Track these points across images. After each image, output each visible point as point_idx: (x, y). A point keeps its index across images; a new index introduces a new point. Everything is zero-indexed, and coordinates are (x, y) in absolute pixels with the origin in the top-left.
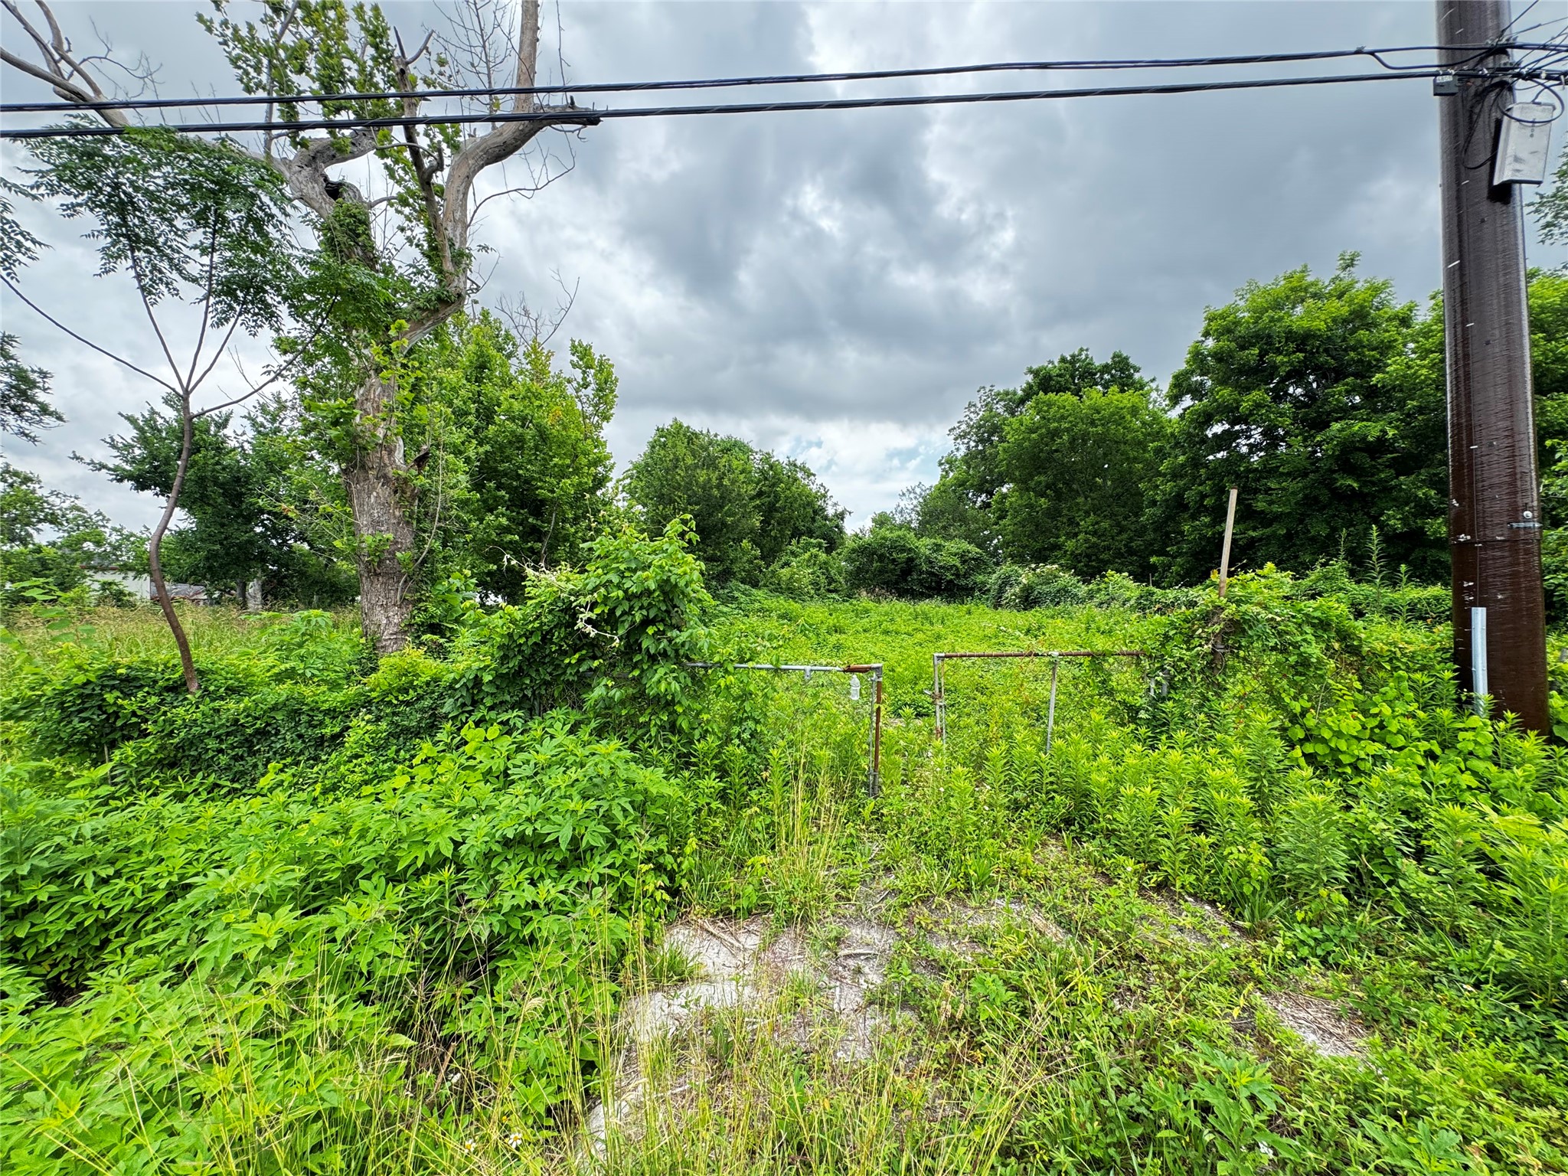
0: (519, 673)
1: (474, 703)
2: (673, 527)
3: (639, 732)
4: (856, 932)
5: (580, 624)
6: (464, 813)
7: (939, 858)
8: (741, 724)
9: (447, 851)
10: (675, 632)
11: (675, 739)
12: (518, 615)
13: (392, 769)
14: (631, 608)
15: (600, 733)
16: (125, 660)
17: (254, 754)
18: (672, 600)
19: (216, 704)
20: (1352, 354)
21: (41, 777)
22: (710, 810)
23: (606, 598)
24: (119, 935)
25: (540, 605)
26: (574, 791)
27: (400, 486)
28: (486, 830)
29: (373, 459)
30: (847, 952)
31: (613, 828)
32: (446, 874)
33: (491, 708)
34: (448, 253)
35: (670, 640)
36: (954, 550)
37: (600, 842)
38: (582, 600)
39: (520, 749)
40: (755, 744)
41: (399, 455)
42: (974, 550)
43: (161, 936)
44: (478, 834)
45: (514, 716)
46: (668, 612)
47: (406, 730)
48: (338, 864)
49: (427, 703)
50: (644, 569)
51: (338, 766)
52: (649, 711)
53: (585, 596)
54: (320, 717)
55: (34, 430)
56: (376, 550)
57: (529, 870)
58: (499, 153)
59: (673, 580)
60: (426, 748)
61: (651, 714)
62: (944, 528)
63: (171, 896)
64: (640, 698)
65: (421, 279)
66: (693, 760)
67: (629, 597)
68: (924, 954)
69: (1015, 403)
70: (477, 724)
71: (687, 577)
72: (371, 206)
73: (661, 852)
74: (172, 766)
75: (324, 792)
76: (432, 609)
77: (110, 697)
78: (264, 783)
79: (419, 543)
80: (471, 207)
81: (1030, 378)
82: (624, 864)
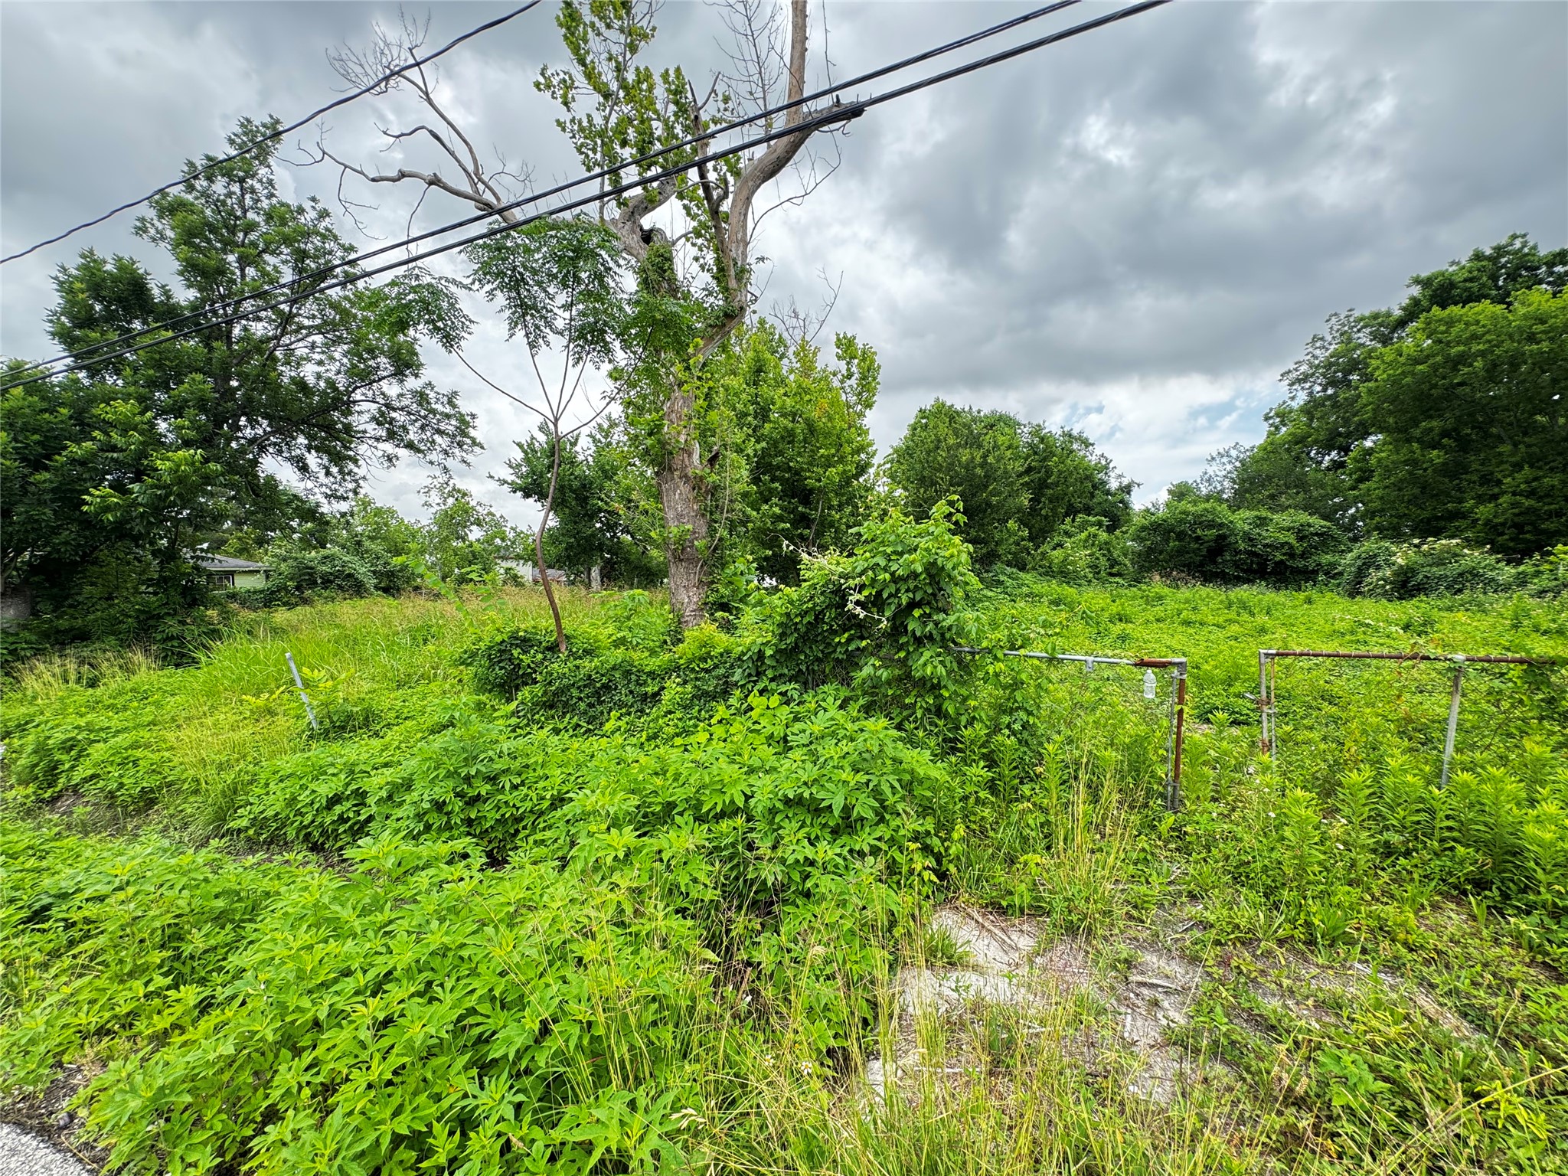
0: (795, 649)
1: (758, 674)
2: (940, 509)
3: (905, 713)
4: (1150, 959)
5: (850, 606)
6: (751, 771)
7: (1266, 895)
8: (1011, 714)
9: (740, 802)
10: (942, 616)
11: (941, 723)
12: (795, 596)
13: (696, 726)
14: (898, 590)
15: (868, 710)
16: (525, 626)
17: (601, 703)
18: (938, 583)
19: (578, 662)
21: (480, 707)
22: (978, 799)
23: (874, 581)
24: (525, 828)
25: (814, 587)
26: (845, 763)
27: (697, 483)
28: (771, 788)
29: (677, 463)
30: (1139, 978)
31: (882, 802)
32: (740, 821)
33: (772, 680)
34: (732, 273)
35: (936, 624)
36: (1286, 524)
37: (870, 815)
38: (851, 583)
39: (796, 719)
40: (1026, 735)
41: (696, 457)
42: (1317, 523)
43: (548, 834)
44: (764, 792)
45: (792, 688)
46: (934, 595)
47: (706, 693)
48: (659, 799)
49: (721, 671)
50: (910, 552)
51: (657, 718)
52: (914, 693)
53: (854, 578)
54: (644, 677)
55: (469, 458)
56: (680, 540)
57: (806, 829)
58: (772, 169)
59: (939, 562)
60: (721, 711)
61: (917, 696)
62: (1272, 497)
63: (553, 807)
64: (905, 678)
65: (712, 299)
66: (959, 746)
67: (895, 579)
68: (1247, 1005)
69: (1387, 329)
70: (761, 692)
71: (955, 560)
72: (674, 243)
73: (928, 833)
74: (551, 707)
75: (648, 740)
76: (722, 590)
77: (515, 653)
78: (609, 726)
79: (712, 532)
80: (750, 225)
81: (1416, 291)
82: (892, 839)
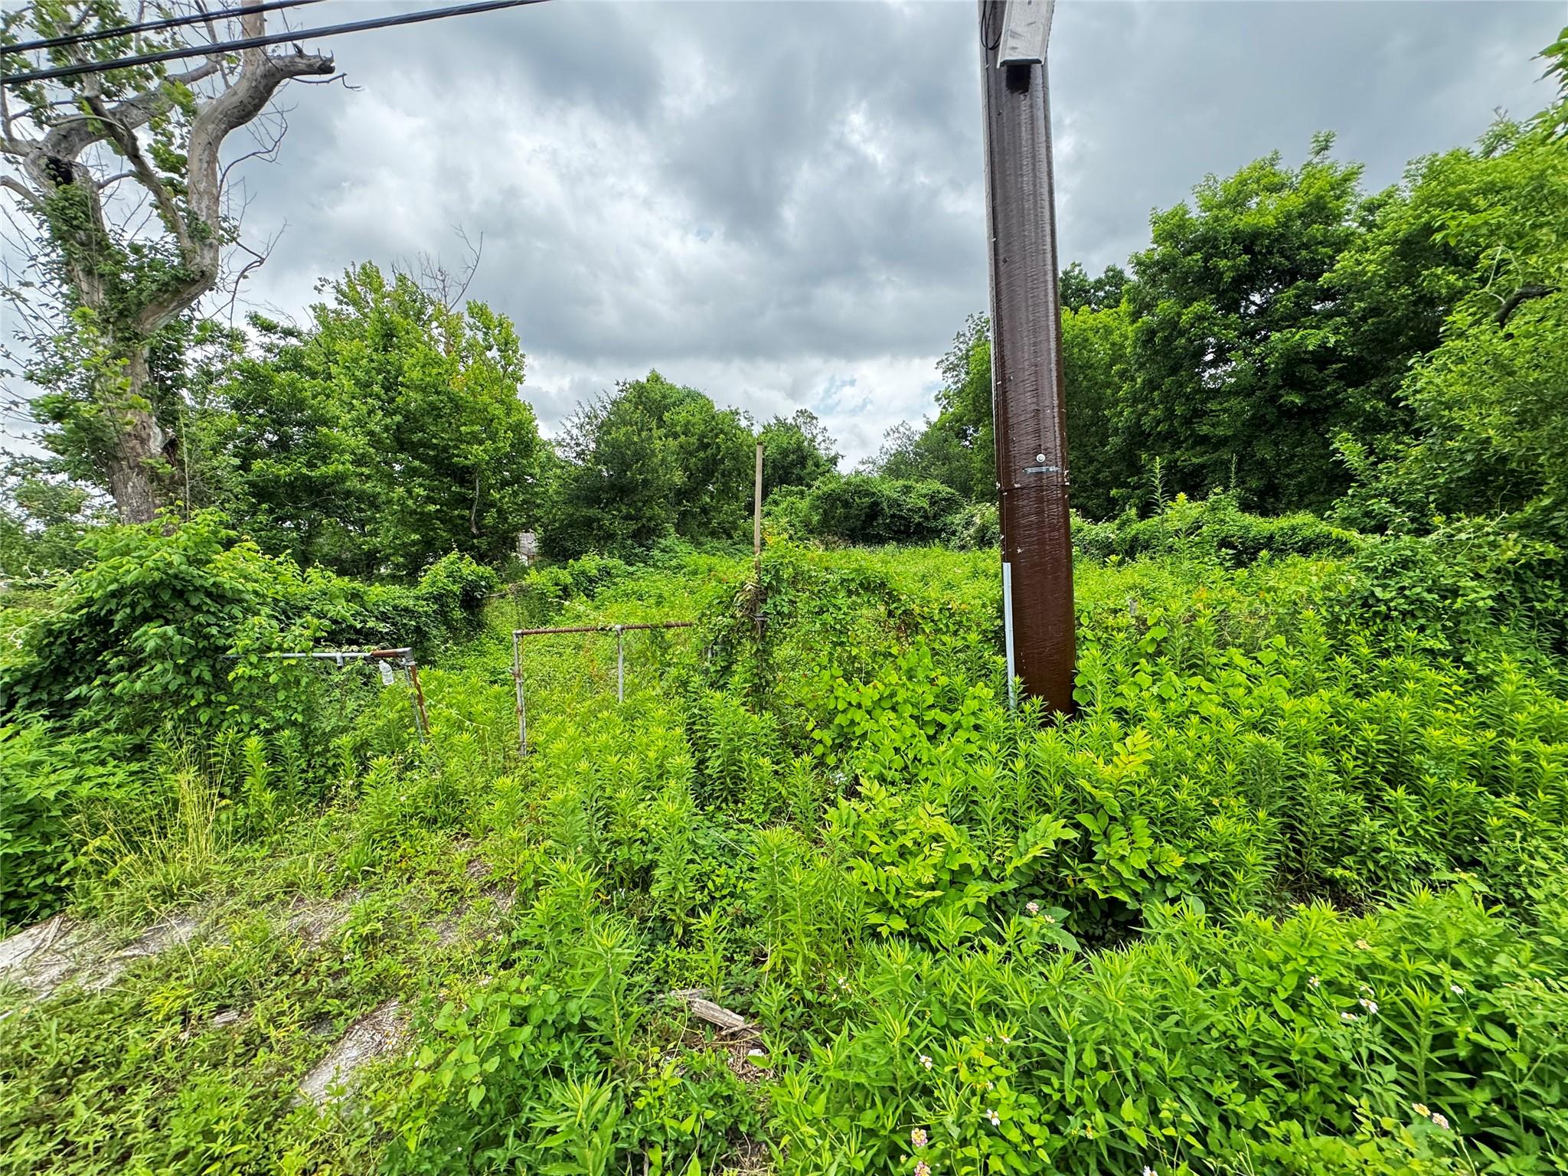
11: (200, 731)
20: (1304, 253)
27: (155, 475)
29: (124, 449)
34: (183, 229)
36: (924, 491)
41: (154, 444)
42: (946, 490)
58: (244, 112)
72: (101, 185)
